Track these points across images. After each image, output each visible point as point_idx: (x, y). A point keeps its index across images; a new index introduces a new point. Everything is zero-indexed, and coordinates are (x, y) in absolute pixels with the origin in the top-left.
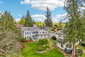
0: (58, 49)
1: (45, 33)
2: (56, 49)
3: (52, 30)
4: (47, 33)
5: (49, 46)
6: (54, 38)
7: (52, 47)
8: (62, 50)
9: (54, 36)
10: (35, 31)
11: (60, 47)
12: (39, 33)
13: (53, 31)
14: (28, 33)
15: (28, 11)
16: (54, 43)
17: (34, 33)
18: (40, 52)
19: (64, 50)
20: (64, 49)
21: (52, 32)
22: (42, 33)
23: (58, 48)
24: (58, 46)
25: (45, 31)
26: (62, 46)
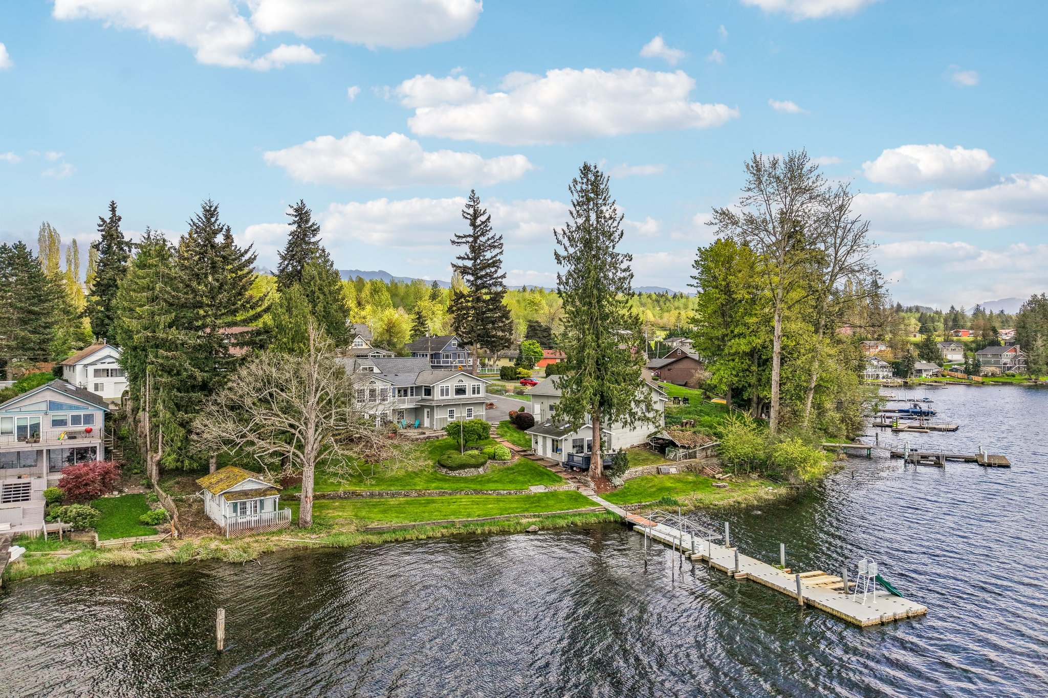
0: (539, 462)
1: (469, 394)
2: (530, 462)
3: (506, 375)
4: (482, 394)
5: (499, 452)
6: (522, 422)
7: (513, 456)
8: (558, 464)
9: (523, 409)
10: (407, 380)
11: (549, 454)
12: (437, 395)
13: (517, 384)
14: (372, 391)
15: (302, 215)
16: (523, 442)
17: (403, 392)
18: (462, 471)
19: (565, 465)
20: (563, 458)
21: (511, 385)
22: (452, 395)
23: (542, 459)
24: (540, 452)
25: (468, 384)
26: (556, 449)
